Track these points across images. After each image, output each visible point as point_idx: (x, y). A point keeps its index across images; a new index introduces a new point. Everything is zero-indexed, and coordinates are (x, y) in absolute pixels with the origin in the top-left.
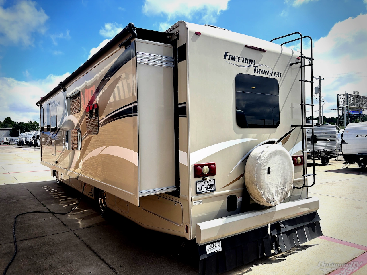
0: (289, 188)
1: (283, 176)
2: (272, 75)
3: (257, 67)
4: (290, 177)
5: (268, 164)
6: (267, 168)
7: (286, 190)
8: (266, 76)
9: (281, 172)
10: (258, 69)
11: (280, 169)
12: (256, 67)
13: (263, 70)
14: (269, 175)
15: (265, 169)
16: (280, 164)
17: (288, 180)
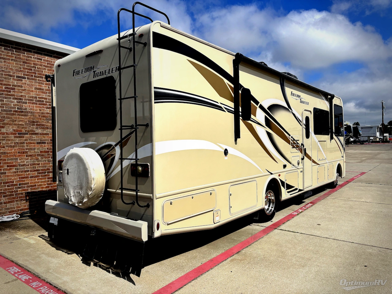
0: (85, 194)
1: (79, 180)
2: (109, 73)
3: (96, 71)
4: (86, 183)
5: (67, 165)
6: (67, 169)
7: (82, 195)
8: (104, 76)
9: (77, 175)
10: (96, 73)
11: (76, 172)
12: (94, 72)
13: (100, 72)
14: (69, 176)
15: (66, 170)
16: (76, 167)
17: (84, 185)
